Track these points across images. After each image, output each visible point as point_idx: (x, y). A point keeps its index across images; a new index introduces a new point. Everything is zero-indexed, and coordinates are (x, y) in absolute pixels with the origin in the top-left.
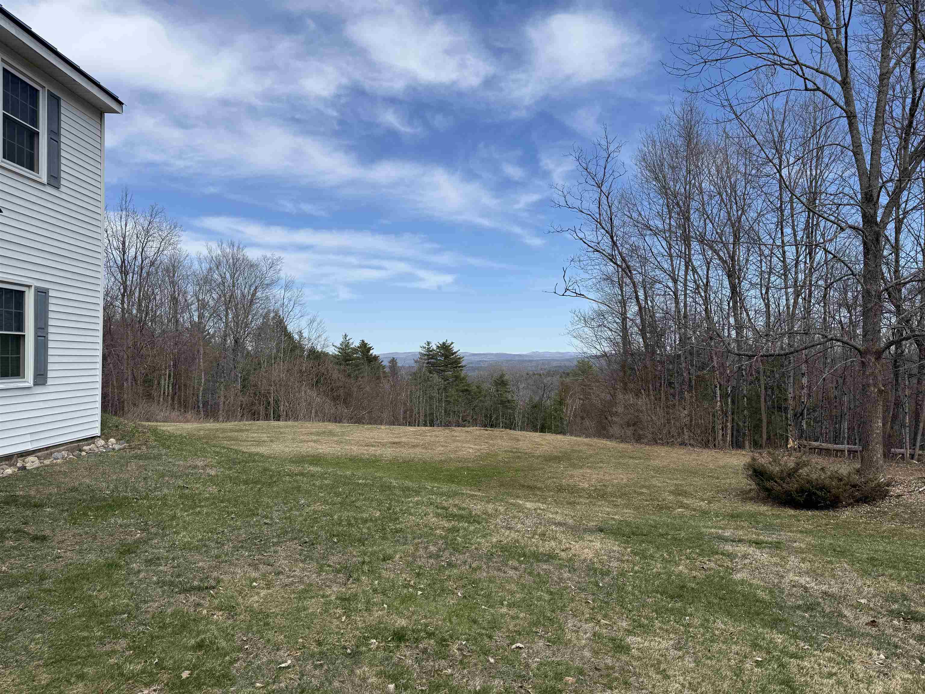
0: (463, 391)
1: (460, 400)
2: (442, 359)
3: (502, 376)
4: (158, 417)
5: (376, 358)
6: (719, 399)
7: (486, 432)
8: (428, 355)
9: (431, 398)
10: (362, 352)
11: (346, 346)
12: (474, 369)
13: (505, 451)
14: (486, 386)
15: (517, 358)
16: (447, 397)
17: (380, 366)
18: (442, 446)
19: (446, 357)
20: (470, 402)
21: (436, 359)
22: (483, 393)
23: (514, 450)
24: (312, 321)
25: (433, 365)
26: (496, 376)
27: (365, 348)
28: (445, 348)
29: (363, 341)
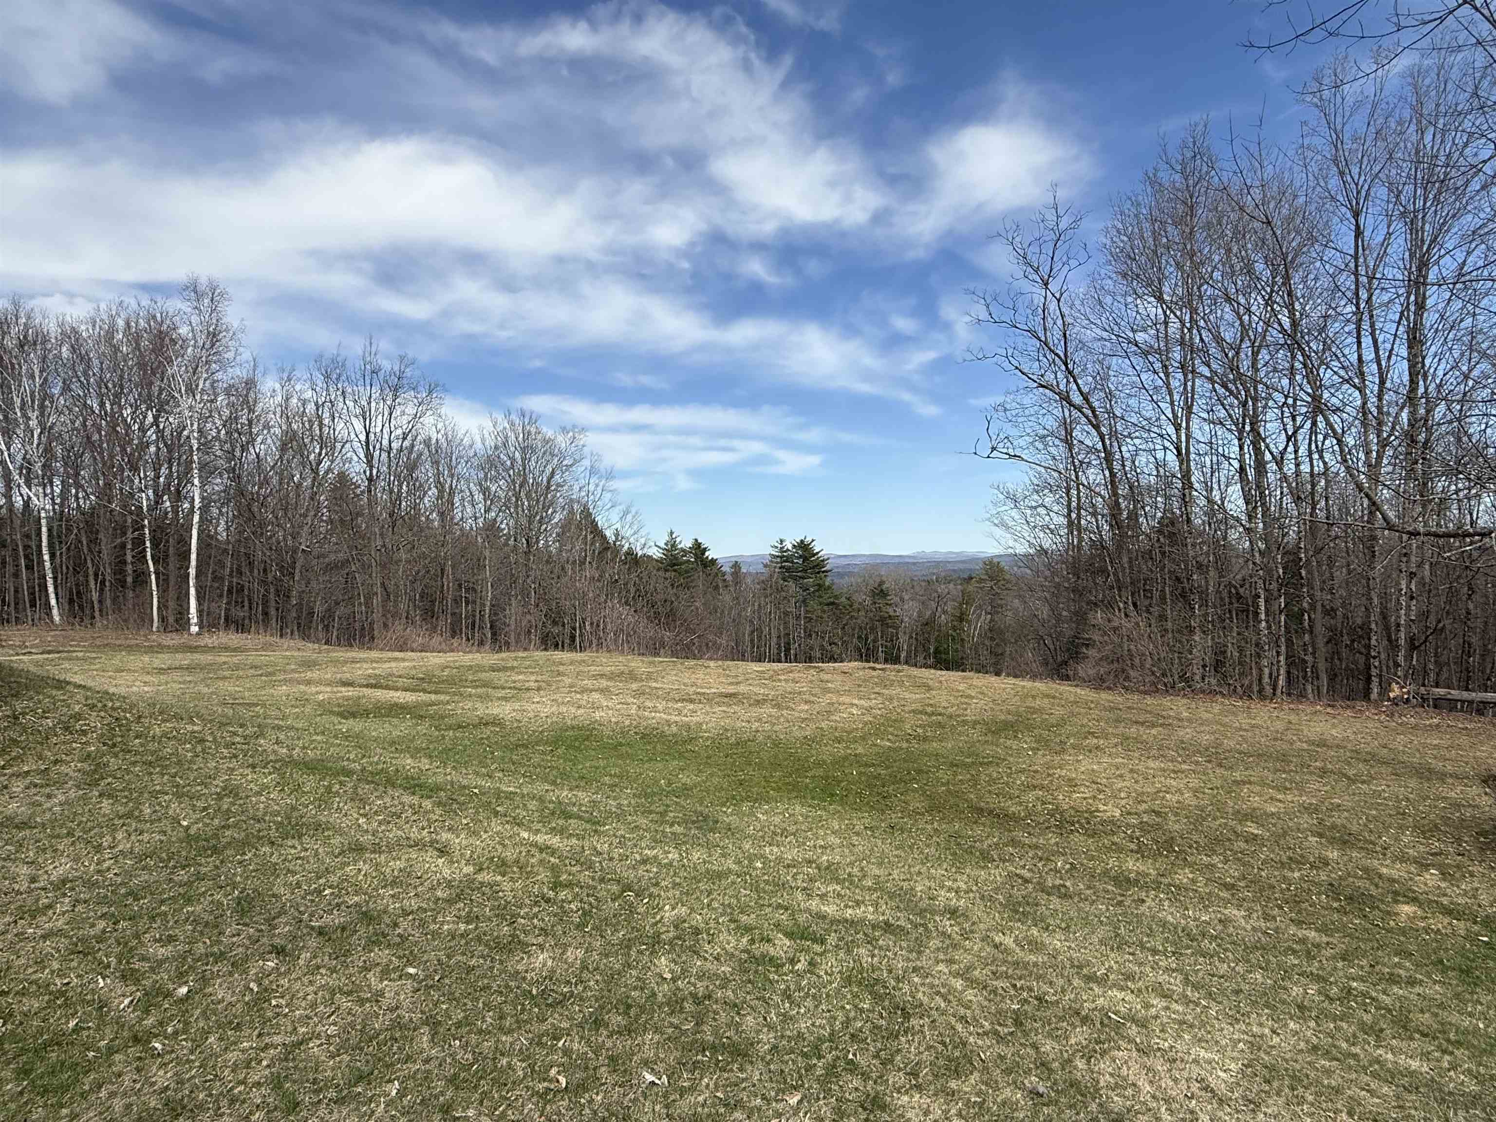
0: (828, 605)
1: (825, 616)
2: (800, 561)
3: (882, 583)
4: (415, 645)
5: (713, 561)
6: (1263, 617)
7: (875, 673)
8: (781, 557)
9: (786, 614)
10: (695, 555)
11: (673, 546)
12: (841, 575)
13: (913, 711)
14: (859, 598)
15: (897, 560)
16: (807, 612)
17: (719, 573)
18: (806, 702)
19: (805, 559)
20: (838, 619)
21: (792, 562)
22: (856, 606)
23: (929, 709)
24: (626, 513)
25: (788, 570)
26: (873, 583)
27: (699, 549)
28: (804, 547)
29: (696, 540)
